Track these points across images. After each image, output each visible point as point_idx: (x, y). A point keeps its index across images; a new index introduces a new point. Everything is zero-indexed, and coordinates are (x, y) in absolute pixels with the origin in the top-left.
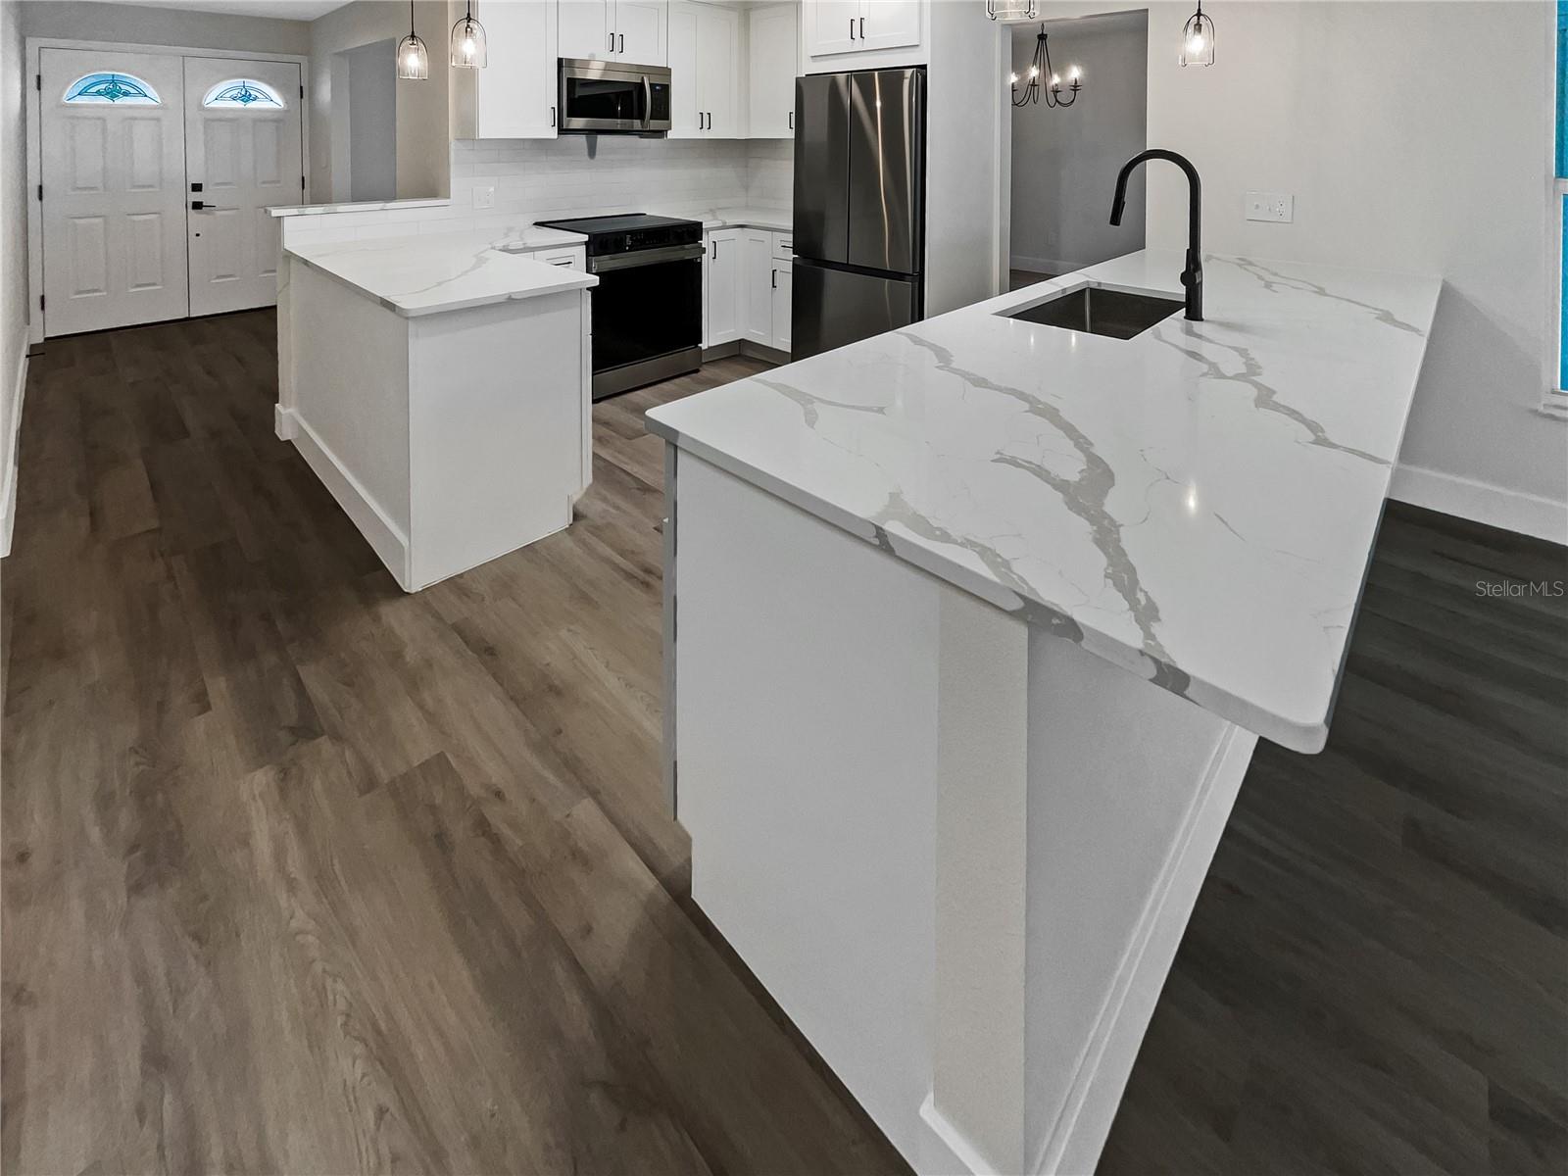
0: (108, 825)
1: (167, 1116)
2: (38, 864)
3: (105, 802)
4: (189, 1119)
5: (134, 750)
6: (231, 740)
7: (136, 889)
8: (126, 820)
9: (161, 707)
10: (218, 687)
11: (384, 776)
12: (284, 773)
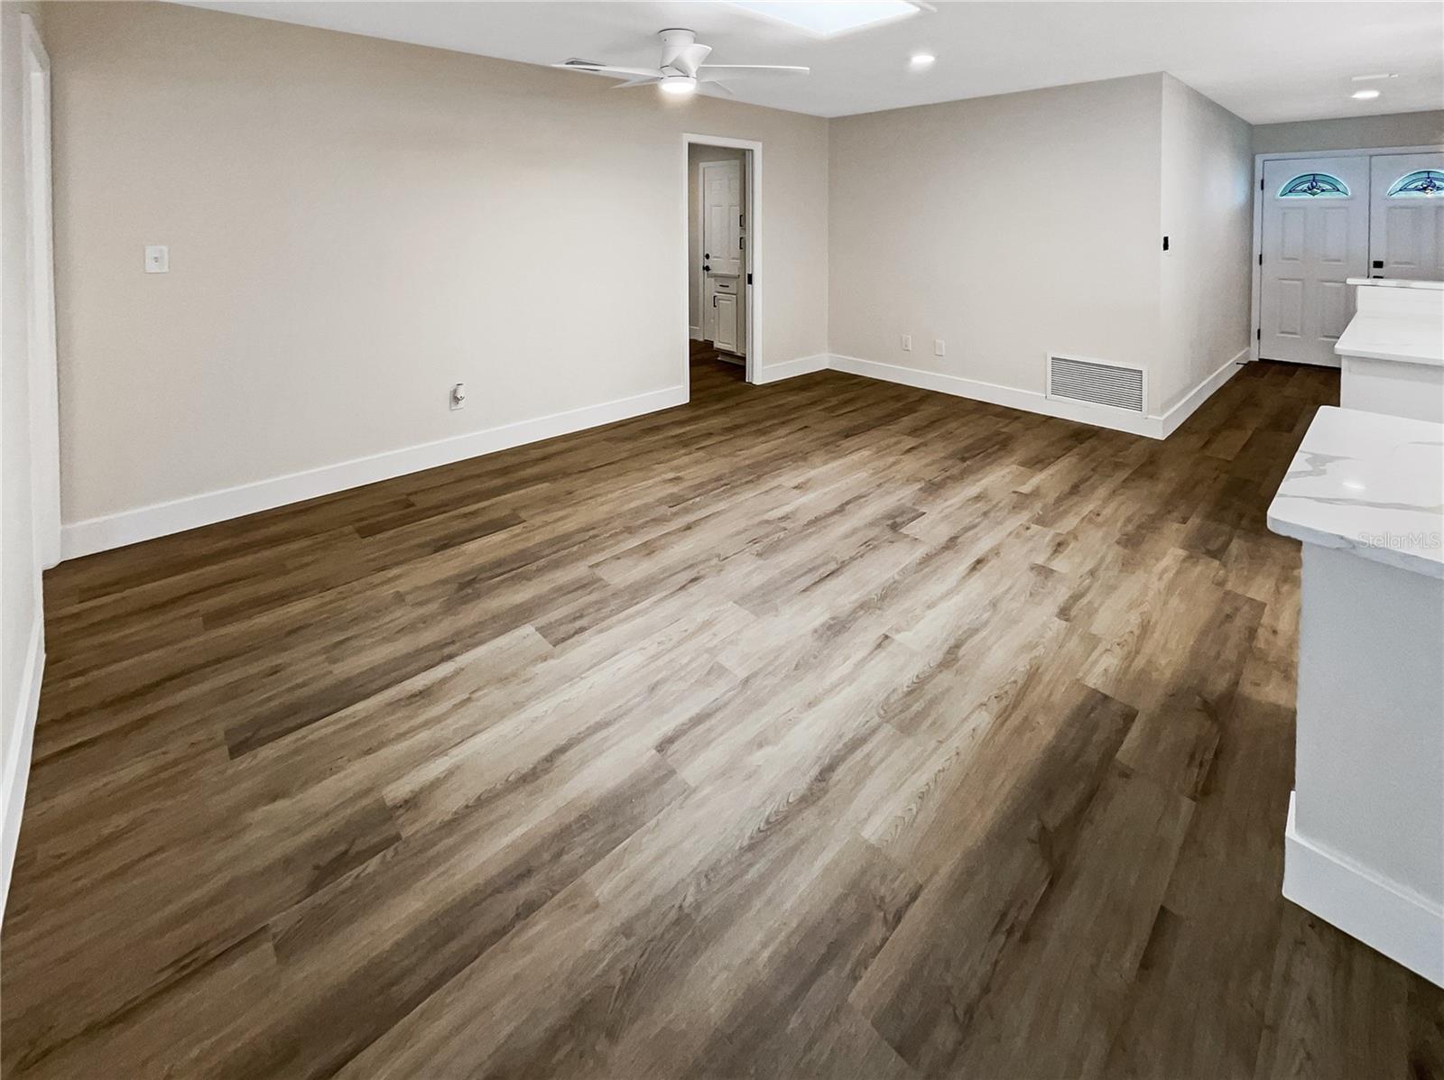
0: (1125, 525)
1: (1085, 583)
2: (1100, 519)
3: (1129, 520)
4: (1089, 588)
5: (1148, 516)
6: (1183, 535)
7: (1118, 543)
8: (1130, 528)
9: (1169, 512)
10: (1195, 521)
11: (1229, 586)
12: (1190, 557)
